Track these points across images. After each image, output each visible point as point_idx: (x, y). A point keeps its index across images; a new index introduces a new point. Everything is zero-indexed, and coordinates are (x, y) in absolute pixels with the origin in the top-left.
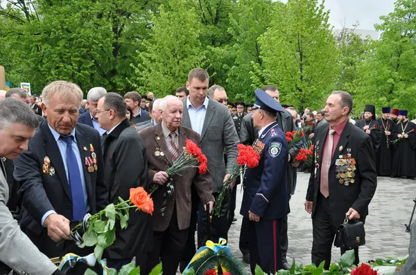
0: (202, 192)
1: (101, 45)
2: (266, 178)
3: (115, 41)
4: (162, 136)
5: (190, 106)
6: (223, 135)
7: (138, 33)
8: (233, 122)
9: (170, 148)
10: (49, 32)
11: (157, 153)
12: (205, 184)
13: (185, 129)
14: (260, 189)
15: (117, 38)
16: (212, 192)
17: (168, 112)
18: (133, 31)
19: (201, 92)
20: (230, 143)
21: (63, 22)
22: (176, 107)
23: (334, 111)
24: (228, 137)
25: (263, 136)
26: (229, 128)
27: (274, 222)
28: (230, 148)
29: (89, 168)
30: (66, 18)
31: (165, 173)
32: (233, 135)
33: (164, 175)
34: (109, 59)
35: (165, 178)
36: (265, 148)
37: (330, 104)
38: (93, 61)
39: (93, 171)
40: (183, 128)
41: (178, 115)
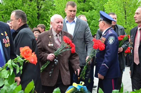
0: (73, 65)
1: (31, 14)
2: (107, 56)
3: (38, 12)
4: (52, 36)
5: (67, 21)
6: (85, 36)
7: (48, 8)
8: (89, 29)
9: (57, 42)
10: (7, 9)
11: (50, 45)
12: (75, 61)
13: (65, 32)
14: (104, 62)
15: (39, 11)
16: (79, 64)
17: (55, 23)
18: (46, 7)
19: (73, 13)
20: (88, 40)
21: (14, 4)
22: (59, 20)
23: (139, 17)
24: (87, 37)
25: (105, 34)
26: (88, 32)
27: (113, 80)
28: (89, 43)
29: (5, 45)
30: (15, 2)
31: (53, 54)
32: (90, 36)
33: (53, 56)
34: (35, 20)
35: (53, 57)
36: (106, 40)
37: (137, 13)
39: (8, 46)
40: (64, 32)
41: (60, 24)
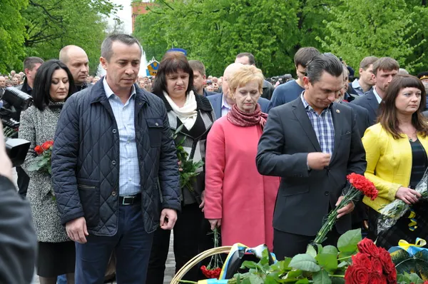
38: (275, 37)
